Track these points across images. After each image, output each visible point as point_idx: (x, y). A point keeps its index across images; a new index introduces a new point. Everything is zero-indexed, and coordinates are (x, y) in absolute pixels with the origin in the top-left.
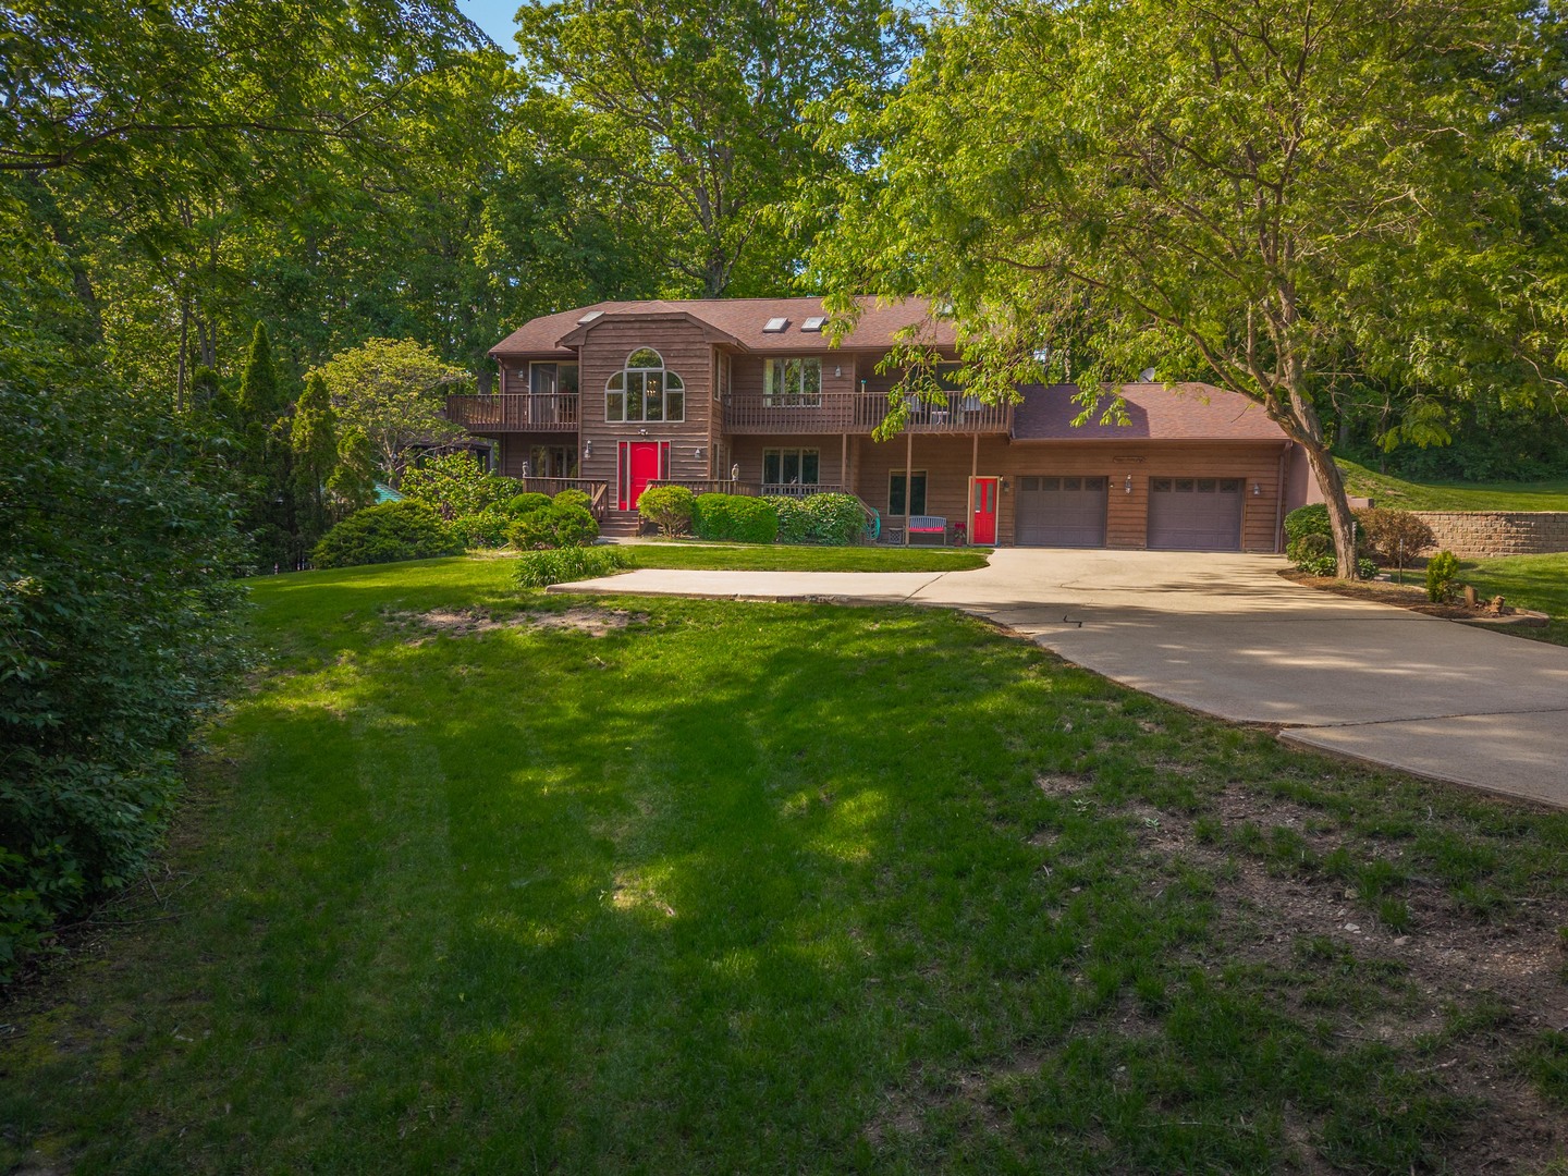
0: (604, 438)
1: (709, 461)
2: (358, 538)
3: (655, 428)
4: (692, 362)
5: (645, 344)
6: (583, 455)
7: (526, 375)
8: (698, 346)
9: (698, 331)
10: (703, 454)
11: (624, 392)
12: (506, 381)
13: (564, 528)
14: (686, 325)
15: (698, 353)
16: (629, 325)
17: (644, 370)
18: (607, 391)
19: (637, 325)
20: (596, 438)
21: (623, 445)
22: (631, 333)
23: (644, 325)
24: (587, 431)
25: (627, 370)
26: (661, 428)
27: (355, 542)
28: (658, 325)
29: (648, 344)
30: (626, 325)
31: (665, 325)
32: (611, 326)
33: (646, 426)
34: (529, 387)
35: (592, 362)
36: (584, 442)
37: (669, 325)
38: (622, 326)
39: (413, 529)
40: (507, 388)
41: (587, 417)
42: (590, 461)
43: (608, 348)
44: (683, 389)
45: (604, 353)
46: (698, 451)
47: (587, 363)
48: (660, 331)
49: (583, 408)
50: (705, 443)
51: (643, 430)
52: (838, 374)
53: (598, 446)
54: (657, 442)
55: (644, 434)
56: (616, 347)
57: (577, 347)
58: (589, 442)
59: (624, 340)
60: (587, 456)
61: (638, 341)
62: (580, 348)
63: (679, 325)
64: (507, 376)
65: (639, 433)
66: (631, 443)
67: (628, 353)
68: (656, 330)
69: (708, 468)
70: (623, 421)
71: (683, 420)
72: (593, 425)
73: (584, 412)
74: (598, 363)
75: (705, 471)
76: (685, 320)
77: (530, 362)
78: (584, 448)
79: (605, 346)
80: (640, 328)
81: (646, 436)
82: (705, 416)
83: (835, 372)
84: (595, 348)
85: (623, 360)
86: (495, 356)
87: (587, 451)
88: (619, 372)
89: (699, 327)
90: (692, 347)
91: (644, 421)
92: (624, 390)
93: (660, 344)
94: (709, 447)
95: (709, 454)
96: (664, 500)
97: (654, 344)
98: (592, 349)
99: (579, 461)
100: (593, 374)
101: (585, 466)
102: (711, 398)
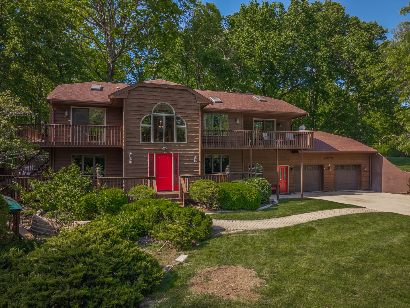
0: (140, 152)
1: (200, 164)
3: (170, 146)
4: (189, 112)
5: (163, 100)
6: (127, 161)
7: (69, 114)
9: (193, 97)
10: (197, 160)
12: (55, 117)
14: (186, 92)
15: (193, 108)
16: (154, 90)
17: (164, 115)
18: (142, 125)
19: (159, 90)
20: (135, 152)
21: (152, 155)
22: (155, 94)
23: (163, 90)
24: (129, 147)
25: (153, 114)
26: (174, 146)
28: (171, 91)
29: (166, 101)
30: (152, 90)
31: (174, 91)
32: (143, 89)
33: (166, 145)
34: (71, 121)
35: (132, 108)
36: (127, 154)
37: (177, 91)
38: (150, 89)
40: (55, 121)
41: (129, 140)
42: (131, 165)
43: (142, 101)
44: (186, 126)
45: (140, 104)
46: (195, 158)
47: (128, 108)
48: (172, 94)
49: (126, 134)
50: (198, 154)
51: (164, 147)
52: (238, 122)
53: (136, 156)
54: (172, 154)
55: (164, 149)
56: (146, 101)
57: (122, 99)
58: (131, 154)
59: (151, 98)
60: (130, 162)
61: (160, 99)
62: (124, 100)
63: (183, 92)
64: (55, 114)
65: (162, 149)
66: (156, 154)
67: (154, 105)
68: (169, 94)
69: (199, 167)
70: (152, 142)
71: (186, 142)
72: (133, 144)
73: (127, 136)
74: (136, 109)
75: (198, 169)
76: (186, 90)
77: (72, 107)
78: (127, 158)
79: (140, 100)
80: (161, 92)
81: (166, 150)
82: (198, 140)
83: (236, 121)
84: (134, 101)
85: (151, 108)
86: (51, 102)
87: (131, 159)
88: (149, 115)
89: (194, 95)
90: (189, 104)
91: (164, 142)
92: (151, 125)
93: (172, 102)
94: (200, 156)
95: (200, 160)
96: (212, 190)
97: (169, 101)
98: (132, 101)
99: (124, 165)
100: (133, 115)
101: (128, 167)
102: (200, 131)
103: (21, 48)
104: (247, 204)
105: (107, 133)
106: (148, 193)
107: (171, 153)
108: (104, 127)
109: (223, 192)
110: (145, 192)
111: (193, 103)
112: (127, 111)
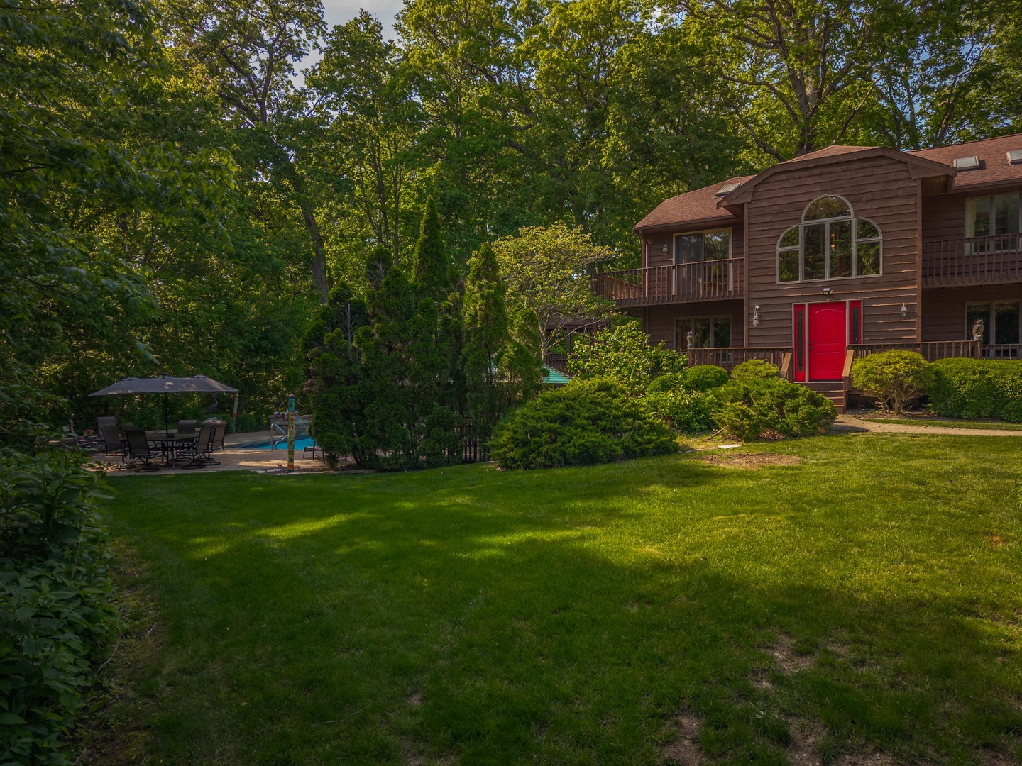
0: (776, 302)
1: (918, 320)
2: (550, 430)
3: (842, 285)
4: (891, 203)
5: (827, 191)
6: (750, 322)
7: (670, 249)
8: (901, 184)
9: (902, 167)
10: (910, 313)
11: (800, 247)
12: (649, 257)
13: (794, 410)
14: (884, 162)
15: (900, 193)
16: (806, 173)
17: (826, 221)
18: (779, 249)
19: (817, 171)
20: (765, 302)
21: (800, 307)
22: (810, 181)
23: (827, 170)
24: (755, 295)
25: (804, 223)
26: (851, 284)
27: (546, 436)
28: (845, 167)
29: (831, 190)
31: (853, 167)
32: (783, 177)
33: (829, 284)
34: (673, 260)
35: (761, 219)
36: (751, 307)
37: (859, 165)
38: (796, 175)
39: (616, 417)
40: (650, 264)
41: (754, 280)
43: (780, 201)
44: (880, 237)
45: (776, 208)
46: (904, 308)
47: (754, 220)
48: (848, 174)
49: (749, 271)
50: (912, 299)
51: (825, 289)
53: (768, 310)
54: (845, 302)
55: (826, 293)
56: (789, 200)
57: (743, 205)
58: (757, 307)
59: (800, 190)
60: (755, 323)
61: (818, 189)
62: (746, 206)
63: (874, 163)
64: (649, 251)
65: (821, 293)
66: (810, 305)
67: (804, 204)
68: (842, 174)
69: (917, 328)
70: (800, 281)
71: (881, 274)
72: (762, 288)
73: (751, 274)
74: (768, 220)
75: (913, 332)
76: (883, 157)
77: (674, 235)
78: (751, 314)
79: (776, 199)
80: (821, 174)
81: (829, 296)
82: (913, 266)
84: (764, 204)
85: (798, 212)
86: (640, 231)
87: (756, 317)
88: (794, 226)
89: (903, 162)
90: (892, 187)
91: (826, 279)
93: (848, 189)
94: (918, 303)
95: (919, 311)
96: (896, 369)
97: (840, 190)
98: (760, 205)
99: (746, 328)
100: (762, 232)
101: (752, 333)
102: (919, 244)
103: (623, 147)
104: (1008, 407)
105: (735, 274)
106: (760, 371)
107: (843, 300)
108: (730, 261)
109: (934, 375)
110: (755, 370)
111: (900, 183)
112: (751, 226)
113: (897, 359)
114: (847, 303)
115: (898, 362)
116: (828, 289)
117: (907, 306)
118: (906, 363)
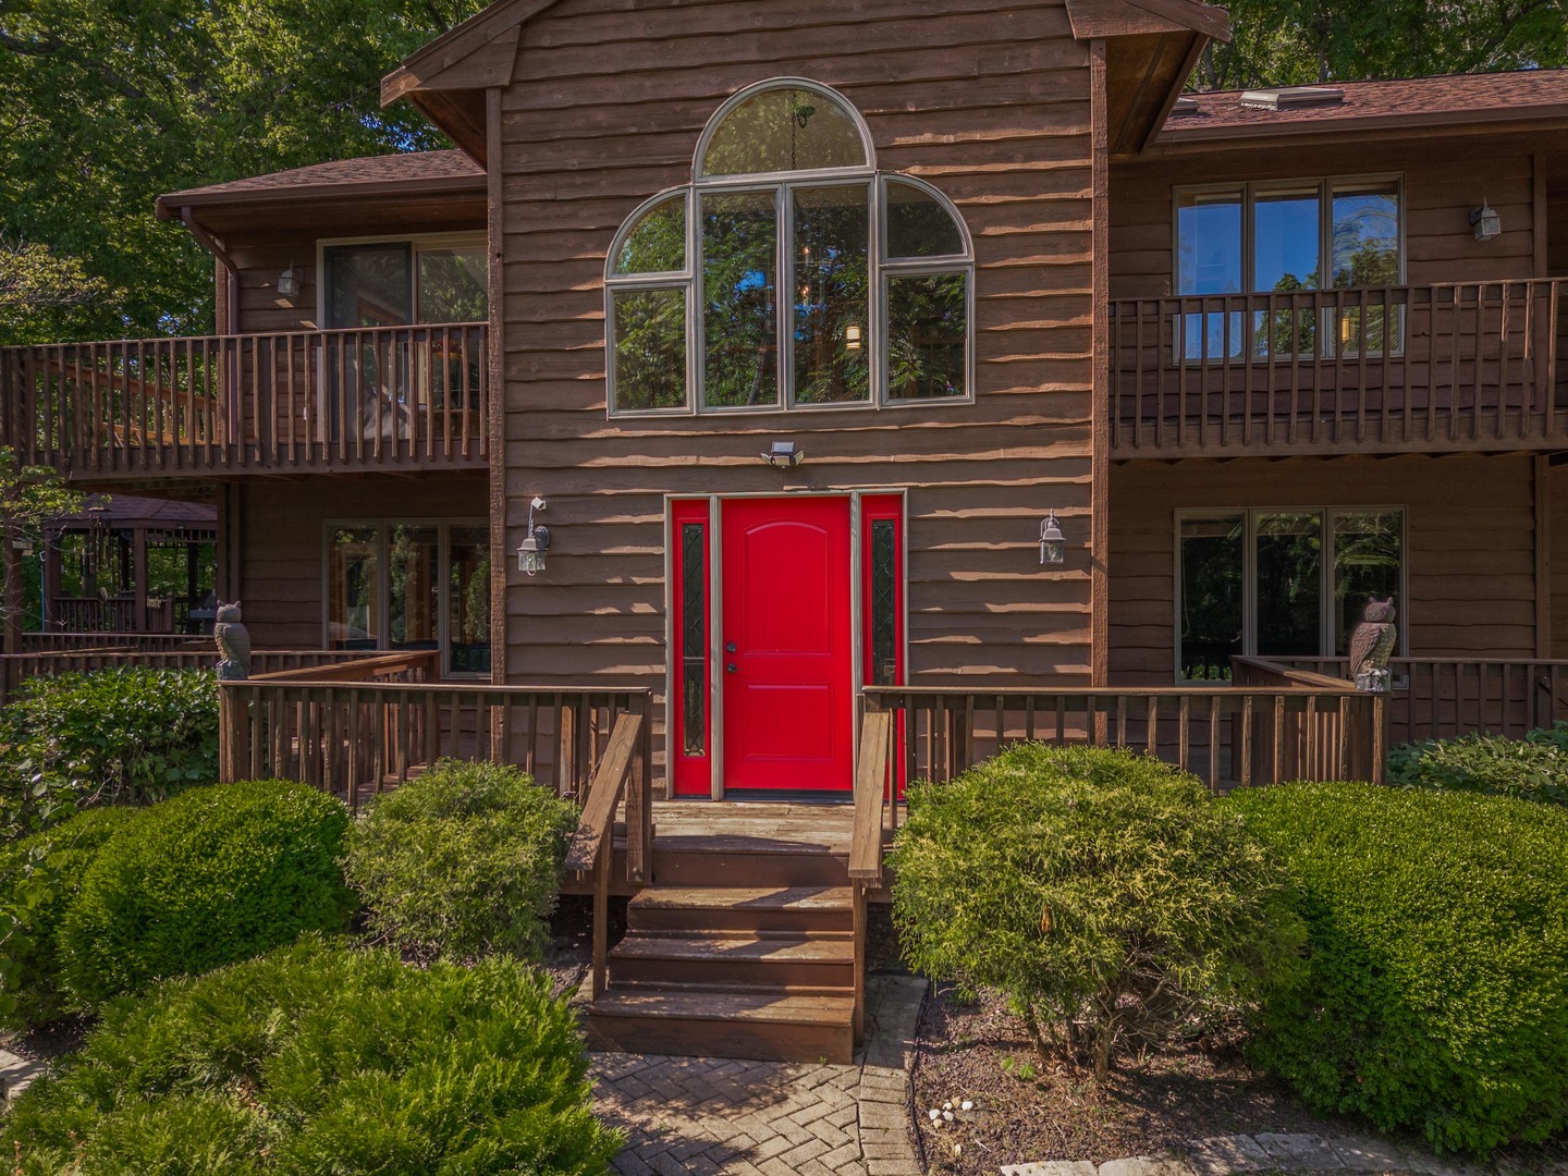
0: (605, 486)
1: (1098, 578)
3: (835, 432)
4: (1004, 130)
5: (781, 64)
6: (510, 560)
7: (305, 288)
8: (1036, 57)
10: (1073, 552)
11: (688, 277)
15: (1035, 90)
17: (781, 181)
18: (613, 280)
20: (568, 485)
21: (689, 513)
24: (529, 454)
25: (698, 184)
26: (868, 431)
29: (797, 63)
33: (800, 429)
35: (547, 158)
36: (513, 503)
41: (524, 396)
42: (539, 586)
43: (618, 91)
44: (968, 255)
45: (601, 116)
46: (1050, 531)
47: (523, 161)
49: (508, 357)
50: (1080, 494)
51: (778, 446)
52: (1490, 226)
53: (580, 519)
54: (846, 500)
55: (783, 462)
56: (648, 89)
57: (482, 99)
58: (537, 503)
59: (689, 55)
60: (528, 565)
61: (753, 55)
62: (492, 100)
64: (240, 290)
65: (765, 458)
66: (727, 504)
67: (701, 108)
69: (1093, 606)
70: (689, 406)
71: (969, 396)
72: (554, 430)
73: (514, 372)
74: (573, 163)
75: (1080, 621)
77: (321, 244)
78: (514, 531)
79: (598, 85)
81: (794, 472)
82: (1079, 370)
83: (1473, 222)
84: (558, 97)
85: (682, 140)
87: (530, 543)
88: (665, 193)
90: (1006, 66)
91: (781, 405)
92: (688, 272)
93: (854, 63)
94: (1093, 509)
95: (1096, 543)
96: (1130, 900)
97: (828, 65)
98: (543, 102)
99: (498, 583)
100: (552, 210)
101: (523, 605)
102: (1097, 288)
107: (836, 490)
109: (1299, 930)
111: (1035, 51)
112: (514, 184)
113: (1128, 841)
114: (855, 509)
115: (1137, 860)
116: (788, 446)
117: (1061, 522)
118: (1178, 866)
